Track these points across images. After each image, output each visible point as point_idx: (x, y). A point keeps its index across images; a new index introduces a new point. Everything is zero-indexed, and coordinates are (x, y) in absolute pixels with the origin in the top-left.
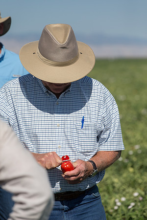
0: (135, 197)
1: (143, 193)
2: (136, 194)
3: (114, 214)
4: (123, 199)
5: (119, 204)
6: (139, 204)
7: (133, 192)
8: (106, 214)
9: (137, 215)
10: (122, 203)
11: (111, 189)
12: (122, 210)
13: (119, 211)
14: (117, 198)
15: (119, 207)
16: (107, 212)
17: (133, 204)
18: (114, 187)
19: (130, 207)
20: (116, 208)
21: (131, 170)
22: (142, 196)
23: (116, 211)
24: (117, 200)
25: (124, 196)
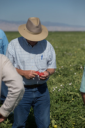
0: (61, 87)
1: (64, 85)
2: (61, 85)
3: (52, 93)
4: (56, 87)
5: (54, 89)
6: (62, 89)
7: (60, 85)
8: (50, 93)
9: (62, 94)
10: (56, 89)
11: (52, 83)
12: (56, 92)
13: (55, 92)
14: (54, 87)
15: (54, 90)
16: (50, 92)
17: (60, 89)
18: (53, 83)
19: (59, 91)
20: (53, 91)
21: (60, 76)
22: (64, 86)
23: (53, 92)
24: (54, 88)
25: (57, 86)
